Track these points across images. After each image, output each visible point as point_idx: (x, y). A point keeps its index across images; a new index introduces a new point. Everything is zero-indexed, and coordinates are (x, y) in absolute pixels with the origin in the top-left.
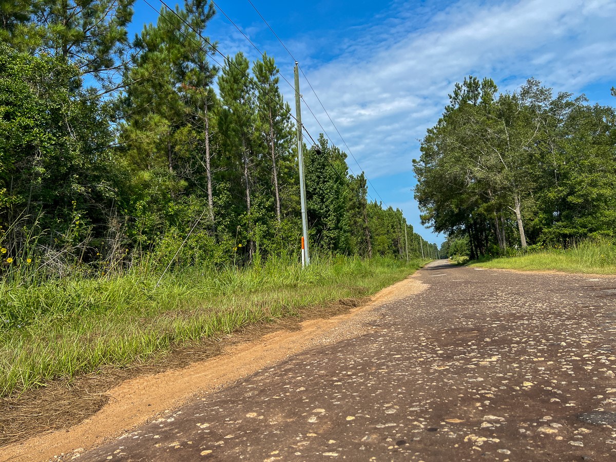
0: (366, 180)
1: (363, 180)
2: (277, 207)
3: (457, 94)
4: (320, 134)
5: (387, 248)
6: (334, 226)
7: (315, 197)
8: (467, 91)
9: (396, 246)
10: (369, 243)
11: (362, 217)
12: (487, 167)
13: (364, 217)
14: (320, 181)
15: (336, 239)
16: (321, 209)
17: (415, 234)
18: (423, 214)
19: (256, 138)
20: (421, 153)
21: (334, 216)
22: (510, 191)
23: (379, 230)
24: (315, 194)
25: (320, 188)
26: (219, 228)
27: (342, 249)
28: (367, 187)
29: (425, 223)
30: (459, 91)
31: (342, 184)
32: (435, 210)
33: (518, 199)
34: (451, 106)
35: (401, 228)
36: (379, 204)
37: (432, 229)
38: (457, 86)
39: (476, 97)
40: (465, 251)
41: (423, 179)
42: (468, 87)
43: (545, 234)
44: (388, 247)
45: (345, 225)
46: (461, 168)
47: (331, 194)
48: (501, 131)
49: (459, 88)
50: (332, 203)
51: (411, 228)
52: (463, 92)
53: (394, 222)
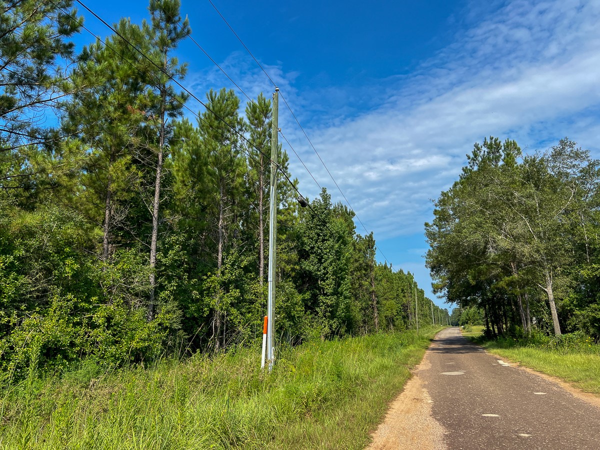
0: (375, 241)
1: (372, 240)
2: (259, 267)
3: (476, 155)
4: (323, 188)
5: (395, 314)
6: (332, 291)
7: (312, 256)
8: (487, 152)
9: (405, 311)
10: (376, 309)
11: (369, 280)
12: (513, 236)
13: (371, 280)
14: (319, 239)
15: (333, 307)
16: (318, 270)
17: (426, 298)
18: (435, 282)
19: (238, 185)
20: (434, 217)
21: (333, 279)
22: (540, 266)
23: (388, 294)
24: (312, 253)
25: (318, 247)
26: (163, 295)
27: (340, 318)
28: (376, 249)
29: (437, 292)
30: (478, 152)
31: (345, 243)
32: (449, 279)
33: (550, 276)
34: (469, 167)
35: (411, 293)
36: (389, 266)
37: (445, 299)
38: (476, 146)
39: (497, 159)
40: (477, 320)
41: (435, 244)
42: (488, 148)
43: (577, 316)
44: (397, 313)
45: (346, 290)
46: (482, 236)
47: (331, 254)
48: (530, 196)
49: (478, 149)
50: (331, 265)
51: (422, 292)
52: (482, 153)
53: (404, 286)
